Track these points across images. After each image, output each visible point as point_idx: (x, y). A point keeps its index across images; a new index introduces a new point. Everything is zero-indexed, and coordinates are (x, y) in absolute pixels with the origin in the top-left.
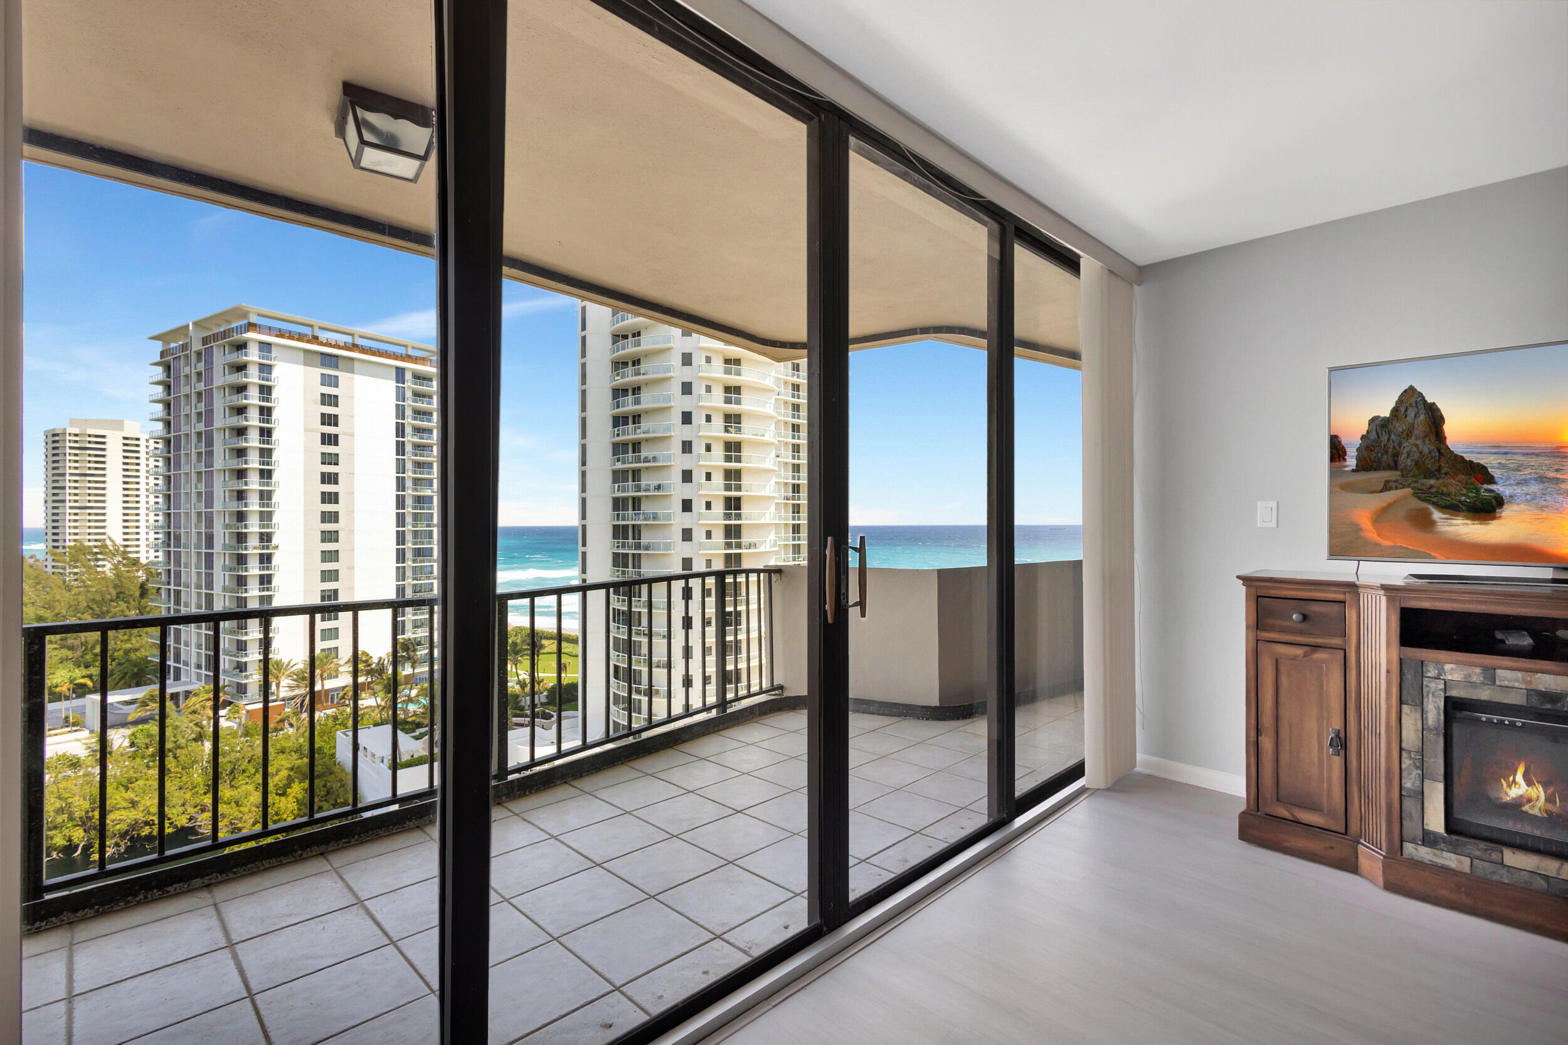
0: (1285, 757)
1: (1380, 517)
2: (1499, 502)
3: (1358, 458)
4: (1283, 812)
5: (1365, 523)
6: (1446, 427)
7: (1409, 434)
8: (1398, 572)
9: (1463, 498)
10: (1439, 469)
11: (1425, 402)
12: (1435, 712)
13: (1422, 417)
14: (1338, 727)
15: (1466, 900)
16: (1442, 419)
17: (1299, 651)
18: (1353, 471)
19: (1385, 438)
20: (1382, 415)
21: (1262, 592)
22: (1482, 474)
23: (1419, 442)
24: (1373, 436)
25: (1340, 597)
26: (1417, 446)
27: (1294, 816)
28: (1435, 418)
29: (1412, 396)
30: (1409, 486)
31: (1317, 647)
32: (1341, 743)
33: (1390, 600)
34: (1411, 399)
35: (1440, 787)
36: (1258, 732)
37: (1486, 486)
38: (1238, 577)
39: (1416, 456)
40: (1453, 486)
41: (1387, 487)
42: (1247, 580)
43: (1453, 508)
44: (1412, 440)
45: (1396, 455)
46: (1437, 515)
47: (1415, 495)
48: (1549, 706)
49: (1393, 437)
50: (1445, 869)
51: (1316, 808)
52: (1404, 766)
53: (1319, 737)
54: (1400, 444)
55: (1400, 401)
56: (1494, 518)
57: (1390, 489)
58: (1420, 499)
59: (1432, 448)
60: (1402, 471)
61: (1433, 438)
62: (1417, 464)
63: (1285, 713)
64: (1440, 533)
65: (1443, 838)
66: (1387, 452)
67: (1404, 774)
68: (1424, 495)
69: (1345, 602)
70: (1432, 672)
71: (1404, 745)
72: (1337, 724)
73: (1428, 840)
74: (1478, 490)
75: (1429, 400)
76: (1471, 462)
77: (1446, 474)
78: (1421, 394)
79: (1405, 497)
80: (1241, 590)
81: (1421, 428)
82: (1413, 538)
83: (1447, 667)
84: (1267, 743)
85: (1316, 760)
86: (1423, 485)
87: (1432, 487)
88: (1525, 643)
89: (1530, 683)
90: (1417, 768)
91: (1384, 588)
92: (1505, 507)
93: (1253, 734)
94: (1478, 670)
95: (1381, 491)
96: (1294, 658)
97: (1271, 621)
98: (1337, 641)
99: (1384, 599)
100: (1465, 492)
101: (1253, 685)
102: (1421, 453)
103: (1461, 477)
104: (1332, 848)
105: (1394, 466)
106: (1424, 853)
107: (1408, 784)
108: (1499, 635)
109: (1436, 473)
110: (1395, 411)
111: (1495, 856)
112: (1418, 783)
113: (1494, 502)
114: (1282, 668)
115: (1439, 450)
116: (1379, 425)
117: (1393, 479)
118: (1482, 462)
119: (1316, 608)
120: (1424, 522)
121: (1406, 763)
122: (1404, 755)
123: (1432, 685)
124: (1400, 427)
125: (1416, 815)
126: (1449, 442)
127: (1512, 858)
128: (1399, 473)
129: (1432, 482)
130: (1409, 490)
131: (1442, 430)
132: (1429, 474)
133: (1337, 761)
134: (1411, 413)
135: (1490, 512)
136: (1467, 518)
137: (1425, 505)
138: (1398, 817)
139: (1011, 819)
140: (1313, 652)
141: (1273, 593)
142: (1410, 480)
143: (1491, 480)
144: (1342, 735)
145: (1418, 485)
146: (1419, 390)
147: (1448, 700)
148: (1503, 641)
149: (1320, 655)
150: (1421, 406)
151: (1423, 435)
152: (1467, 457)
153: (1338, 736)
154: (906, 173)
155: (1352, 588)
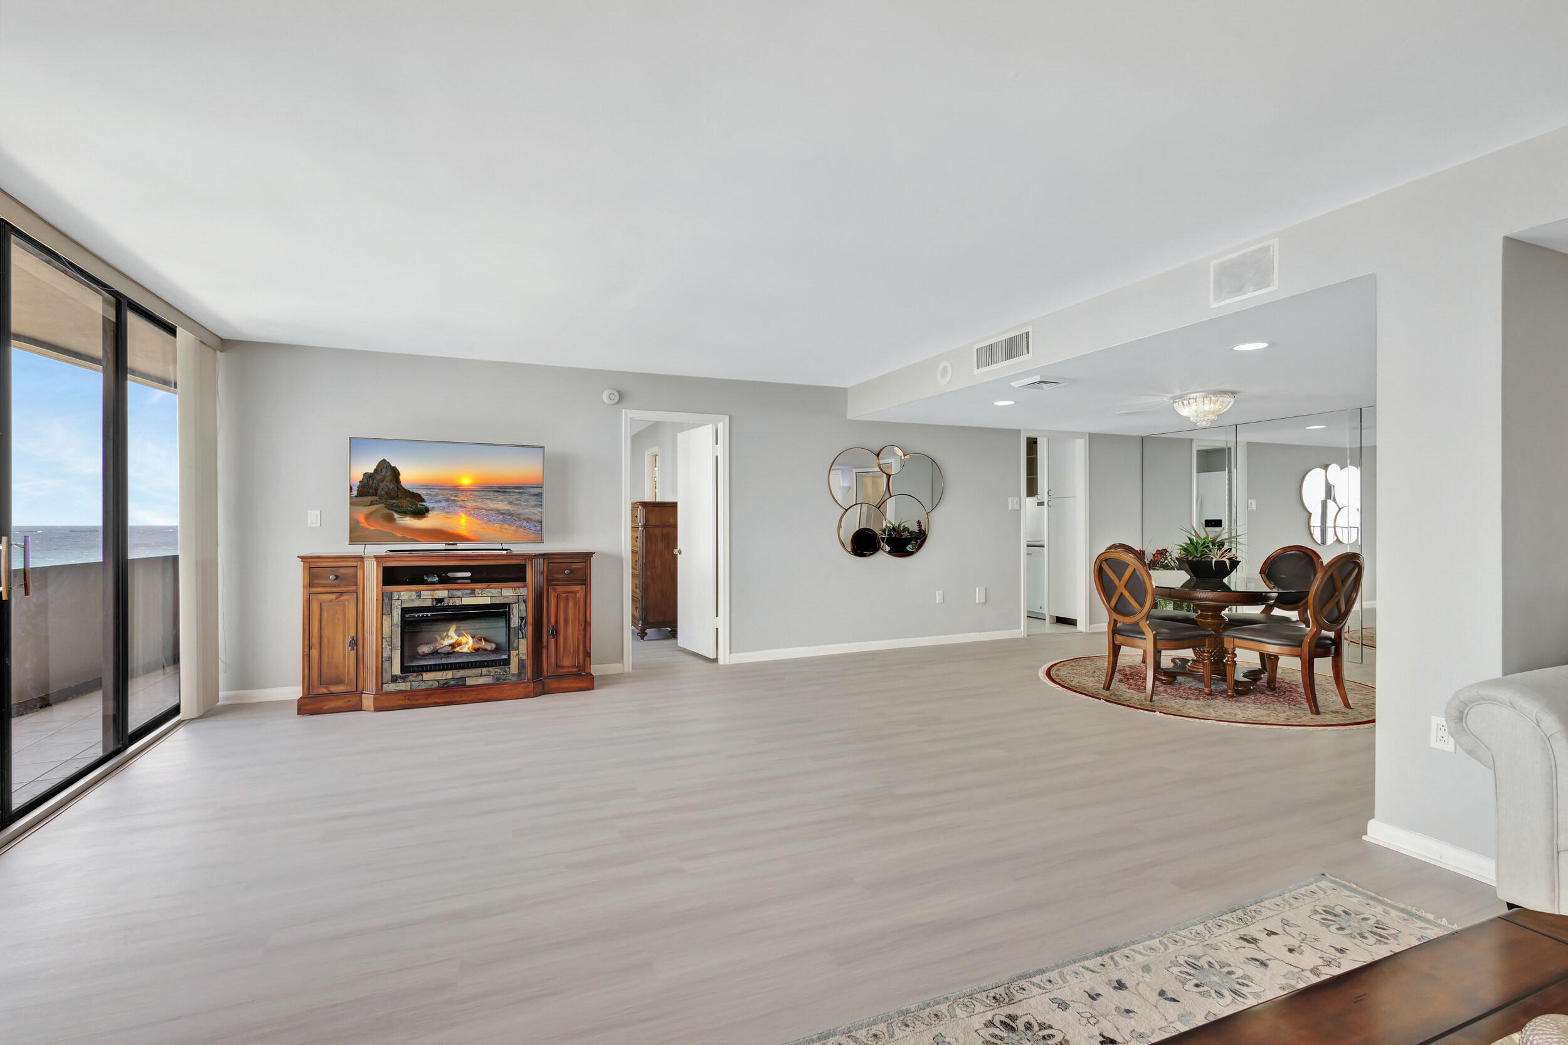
0: (325, 659)
1: (368, 517)
2: (427, 510)
3: (358, 491)
4: (324, 691)
5: (362, 520)
6: (401, 477)
7: (383, 480)
8: (382, 549)
9: (409, 508)
10: (398, 496)
11: (391, 466)
12: (397, 616)
13: (389, 473)
14: (353, 635)
15: (407, 702)
16: (399, 474)
17: (333, 597)
18: (356, 496)
19: (371, 482)
20: (370, 472)
21: (312, 565)
22: (418, 498)
23: (388, 484)
24: (365, 481)
25: (354, 564)
26: (387, 486)
27: (329, 691)
28: (395, 473)
29: (384, 464)
30: (383, 503)
31: (342, 593)
32: (354, 643)
33: (378, 563)
34: (384, 465)
35: (399, 652)
36: (310, 647)
37: (421, 503)
38: (298, 557)
39: (387, 490)
40: (405, 503)
41: (372, 503)
42: (303, 558)
43: (404, 513)
44: (384, 483)
45: (376, 490)
46: (396, 516)
47: (385, 507)
48: (439, 605)
49: (375, 481)
50: (401, 692)
51: (340, 682)
52: (384, 646)
53: (343, 643)
54: (378, 485)
55: (379, 466)
56: (424, 517)
57: (374, 505)
58: (388, 509)
59: (394, 486)
60: (380, 496)
61: (395, 482)
62: (387, 493)
63: (325, 633)
64: (397, 524)
65: (400, 677)
66: (372, 488)
67: (384, 650)
68: (390, 507)
69: (357, 567)
70: (395, 596)
71: (384, 636)
72: (353, 633)
73: (394, 679)
74: (417, 505)
75: (393, 465)
76: (413, 492)
77: (401, 498)
78: (389, 463)
79: (381, 508)
80: (300, 564)
81: (389, 478)
82: (385, 527)
83: (402, 593)
84: (315, 653)
85: (342, 656)
86: (390, 502)
87: (394, 503)
88: (435, 580)
89: (433, 595)
90: (389, 645)
91: (376, 557)
92: (430, 512)
93: (307, 650)
94: (414, 593)
95: (369, 505)
96: (331, 601)
97: (316, 582)
98: (353, 588)
99: (375, 562)
100: (410, 506)
101: (307, 621)
102: (388, 488)
103: (408, 499)
104: (349, 701)
105: (376, 494)
106: (392, 687)
107: (385, 655)
108: (425, 578)
109: (396, 497)
110: (376, 470)
111: (420, 678)
112: (390, 653)
113: (424, 510)
114: (324, 608)
115: (397, 487)
116: (368, 476)
117: (376, 500)
118: (419, 493)
119: (342, 571)
120: (391, 519)
121: (385, 644)
122: (384, 640)
123: (396, 603)
124: (378, 477)
125: (389, 669)
126: (402, 484)
127: (427, 676)
128: (378, 497)
129: (394, 501)
130: (383, 505)
131: (399, 478)
132: (393, 498)
133: (353, 653)
134: (384, 471)
135: (422, 514)
136: (411, 517)
137: (391, 511)
138: (380, 671)
139: (125, 748)
140: (341, 596)
141: (319, 565)
142: (383, 501)
143: (423, 500)
144: (355, 639)
145: (388, 503)
146: (388, 461)
147: (402, 609)
148: (427, 580)
149: (344, 597)
150: (389, 468)
151: (389, 481)
152: (411, 490)
153: (353, 639)
154: (50, 261)
155: (361, 558)
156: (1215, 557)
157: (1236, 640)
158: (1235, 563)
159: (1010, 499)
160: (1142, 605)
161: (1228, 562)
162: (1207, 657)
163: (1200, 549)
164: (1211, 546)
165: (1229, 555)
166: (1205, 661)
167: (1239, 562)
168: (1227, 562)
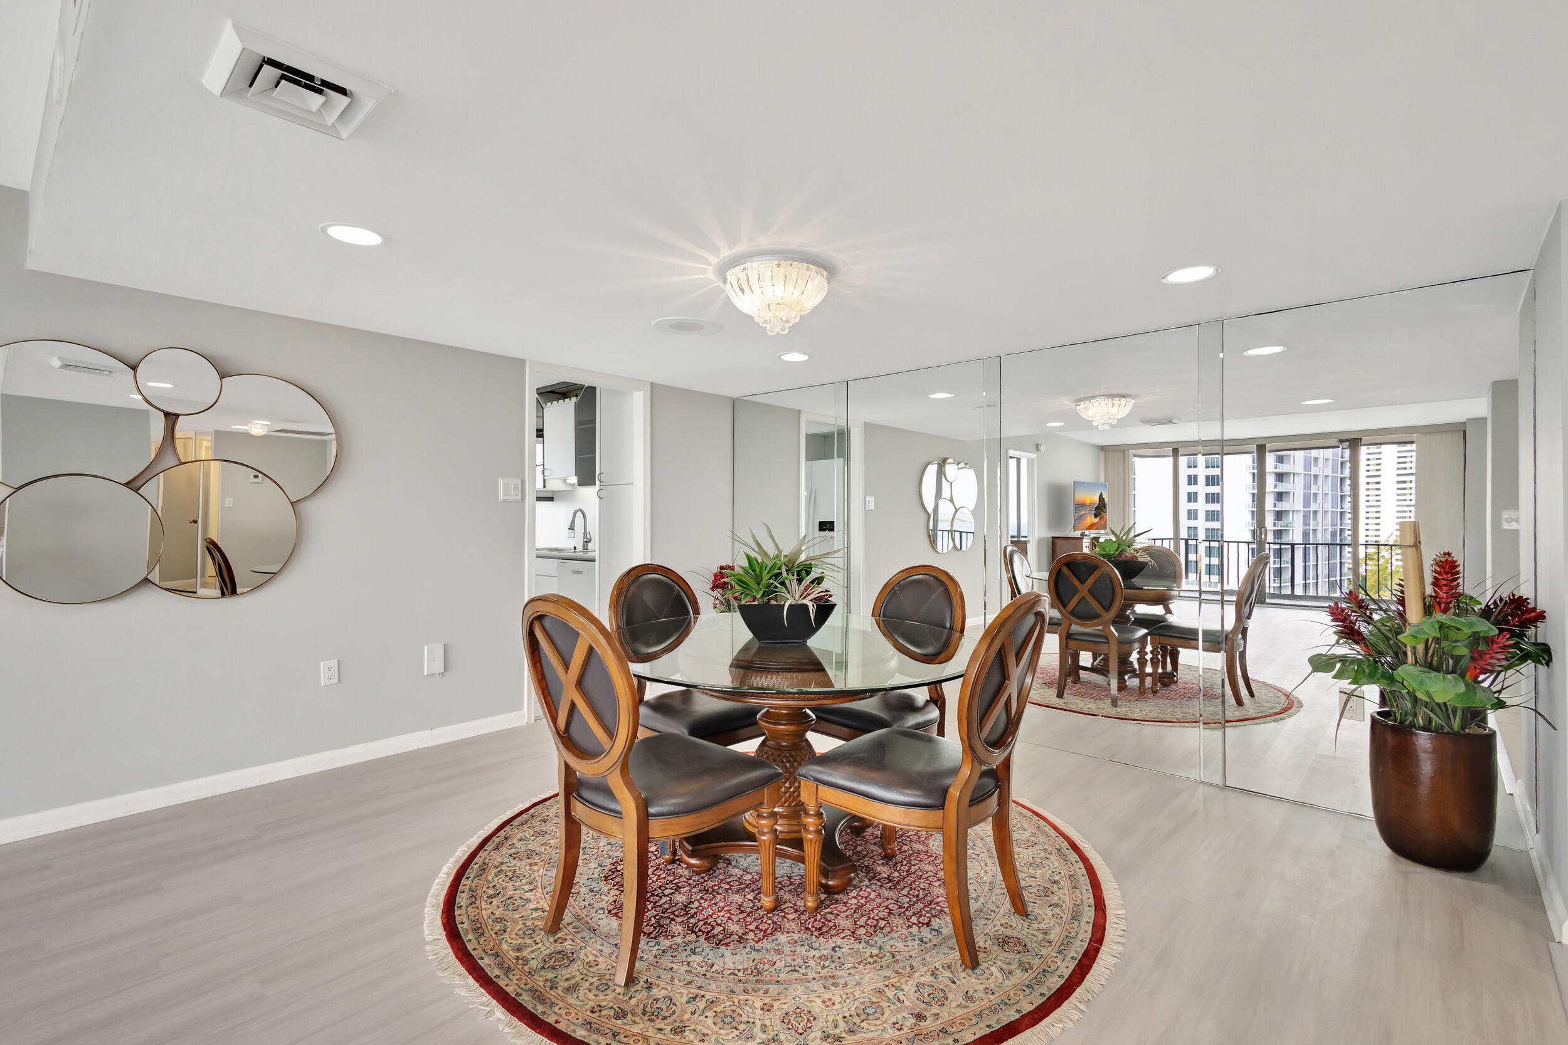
156: (792, 596)
157: (822, 788)
158: (825, 609)
159: (501, 482)
160: (611, 734)
161: (812, 610)
162: (767, 826)
163: (765, 577)
164: (785, 574)
165: (816, 592)
166: (763, 838)
167: (834, 605)
168: (811, 608)
